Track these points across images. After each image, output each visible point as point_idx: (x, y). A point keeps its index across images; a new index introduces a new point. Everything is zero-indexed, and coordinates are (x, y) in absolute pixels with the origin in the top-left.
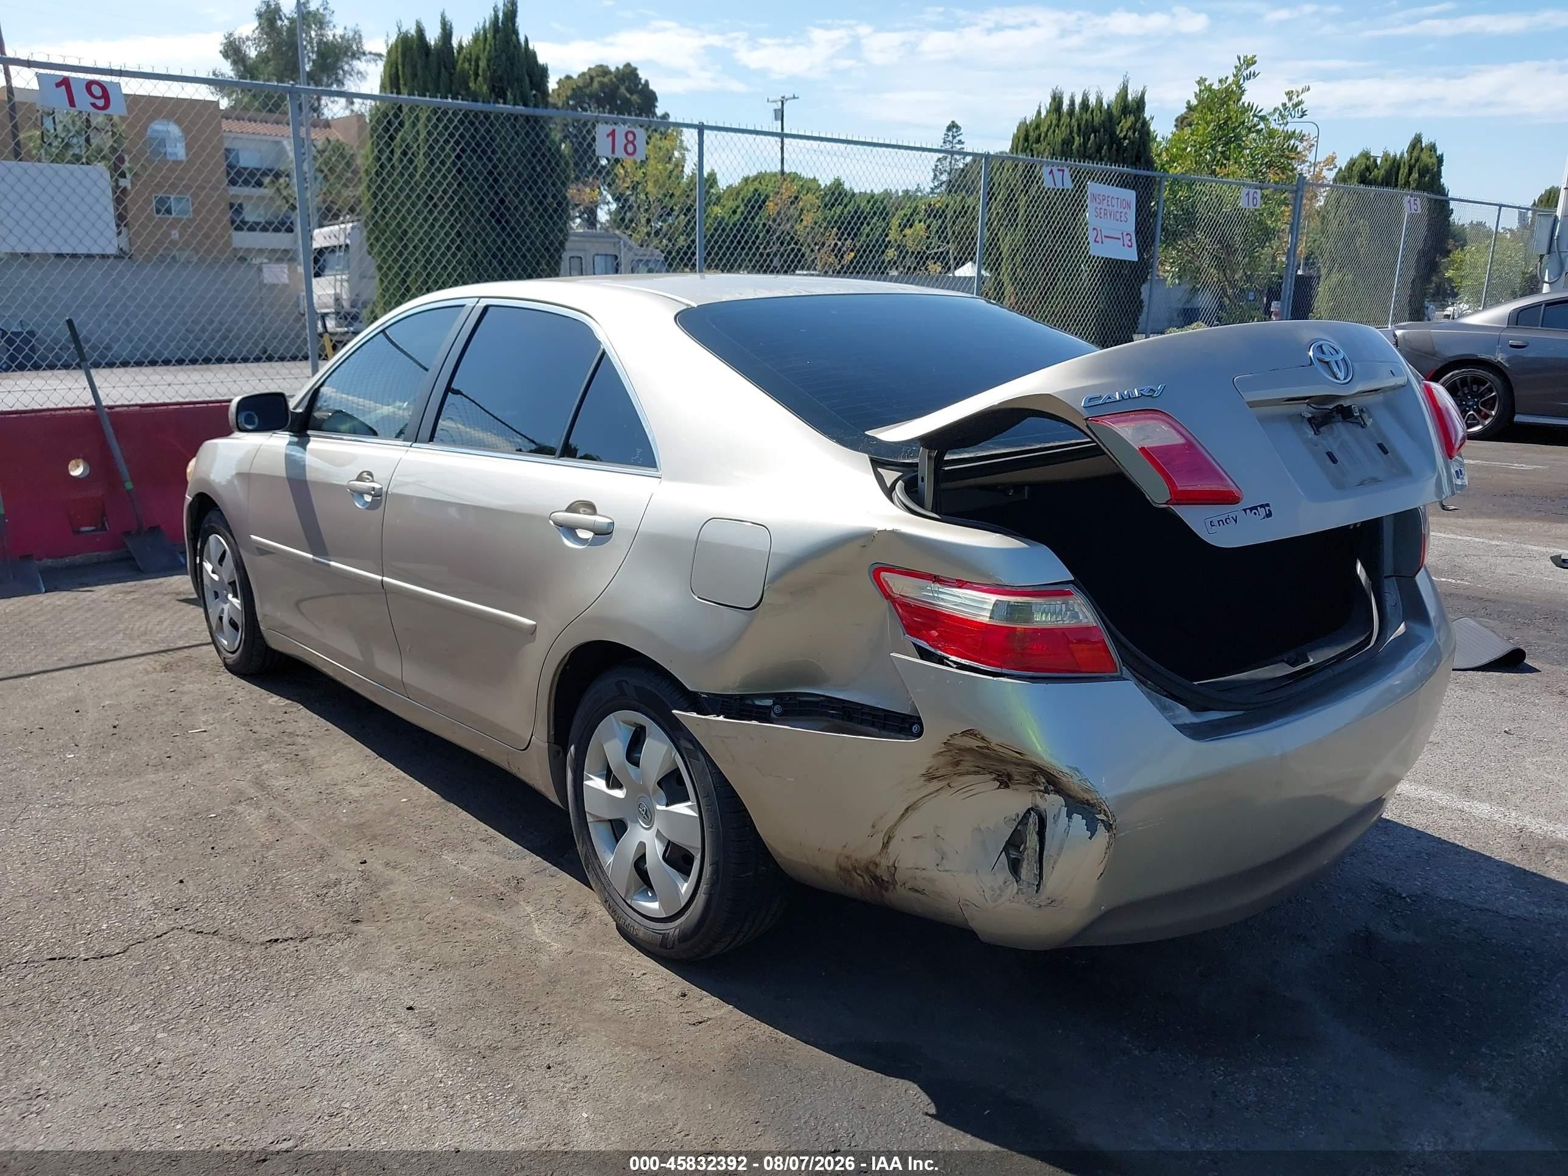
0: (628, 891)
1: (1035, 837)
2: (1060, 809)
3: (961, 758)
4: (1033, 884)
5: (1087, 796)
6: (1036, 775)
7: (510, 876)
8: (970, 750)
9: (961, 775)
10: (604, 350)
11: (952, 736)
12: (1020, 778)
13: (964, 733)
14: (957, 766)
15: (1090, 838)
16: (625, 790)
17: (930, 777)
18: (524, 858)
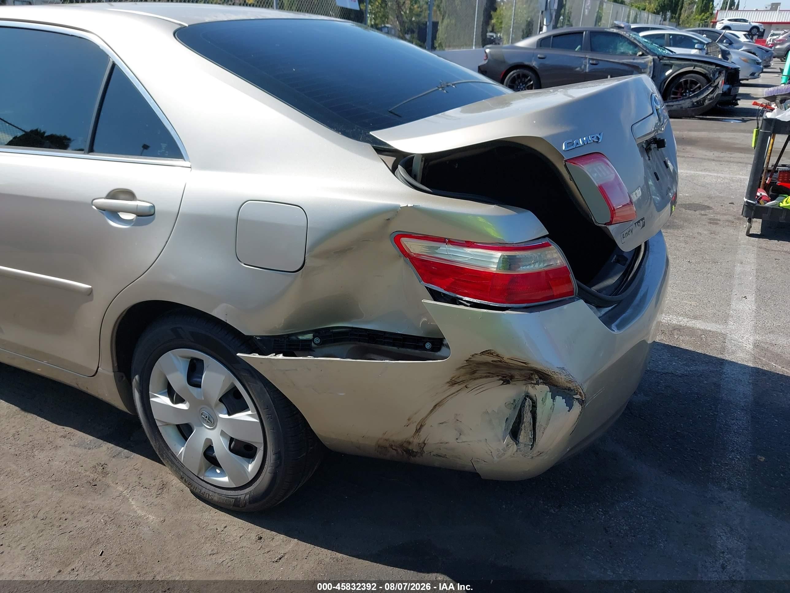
0: (200, 471)
1: (529, 415)
2: (546, 394)
3: (478, 369)
4: (529, 445)
5: (569, 385)
6: (532, 374)
7: (94, 463)
8: (486, 364)
9: (475, 379)
10: (113, 62)
11: (473, 356)
12: (519, 377)
13: (482, 353)
14: (473, 374)
15: (569, 411)
16: (187, 403)
17: (453, 383)
18: (100, 446)
